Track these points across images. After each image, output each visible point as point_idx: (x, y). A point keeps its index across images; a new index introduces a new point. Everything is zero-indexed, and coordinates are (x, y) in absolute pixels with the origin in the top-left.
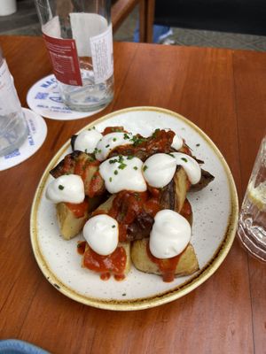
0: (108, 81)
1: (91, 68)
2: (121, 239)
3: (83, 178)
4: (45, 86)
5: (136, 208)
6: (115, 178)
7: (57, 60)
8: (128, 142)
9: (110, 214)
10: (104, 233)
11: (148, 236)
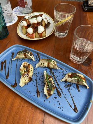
0: (31, 7)
1: (27, 5)
2: (33, 32)
3: (26, 22)
4: (16, 9)
5: (35, 25)
6: (32, 21)
7: (20, 2)
8: (34, 16)
9: (31, 27)
10: (30, 30)
11: (37, 30)
